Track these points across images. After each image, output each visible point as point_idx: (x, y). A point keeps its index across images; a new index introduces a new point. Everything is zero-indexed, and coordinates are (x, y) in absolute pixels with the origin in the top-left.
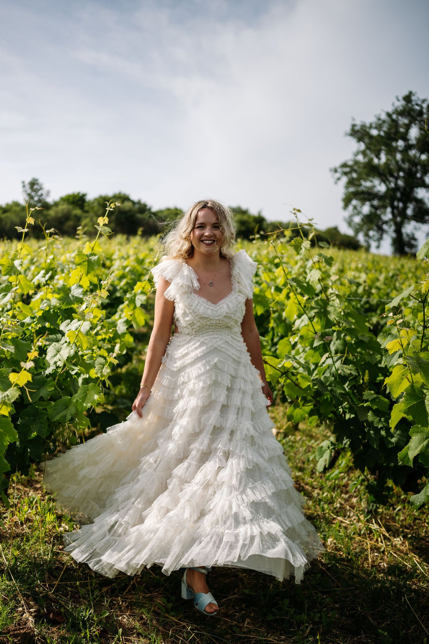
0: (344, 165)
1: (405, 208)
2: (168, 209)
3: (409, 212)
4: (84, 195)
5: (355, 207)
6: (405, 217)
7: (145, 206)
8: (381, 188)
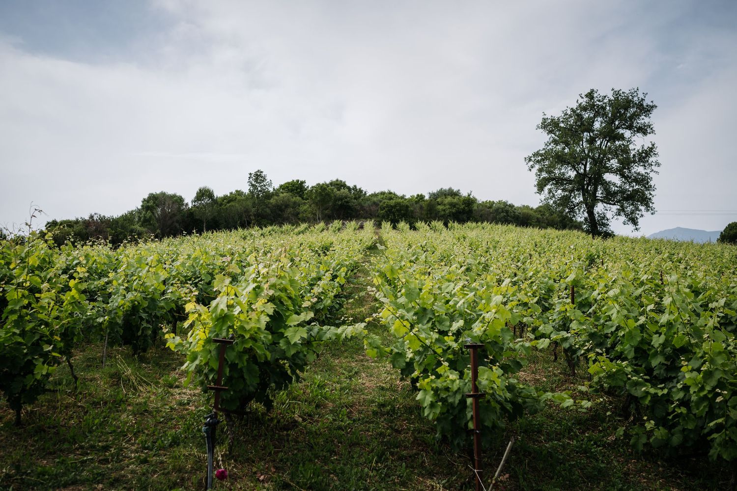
0: (537, 154)
1: (596, 190)
2: (383, 193)
3: (599, 194)
4: (302, 183)
5: (550, 191)
6: (595, 200)
7: (361, 191)
8: (572, 174)
